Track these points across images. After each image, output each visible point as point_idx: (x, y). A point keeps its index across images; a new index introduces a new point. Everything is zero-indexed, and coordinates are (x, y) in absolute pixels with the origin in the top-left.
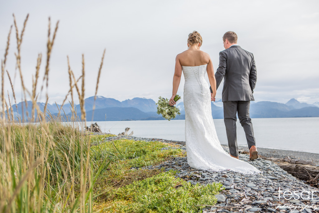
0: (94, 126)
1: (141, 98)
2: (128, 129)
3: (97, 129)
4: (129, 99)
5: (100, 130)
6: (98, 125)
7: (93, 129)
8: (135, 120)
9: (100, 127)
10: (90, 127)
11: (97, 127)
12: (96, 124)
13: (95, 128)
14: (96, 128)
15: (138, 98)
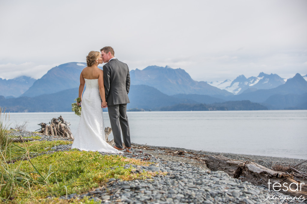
0: (57, 123)
1: (162, 68)
2: (108, 130)
3: (63, 129)
4: (137, 69)
5: (68, 131)
6: (65, 121)
7: (55, 128)
8: (150, 111)
9: (68, 125)
10: (49, 125)
11: (63, 125)
12: (61, 119)
13: (58, 126)
14: (60, 126)
15: (155, 66)
